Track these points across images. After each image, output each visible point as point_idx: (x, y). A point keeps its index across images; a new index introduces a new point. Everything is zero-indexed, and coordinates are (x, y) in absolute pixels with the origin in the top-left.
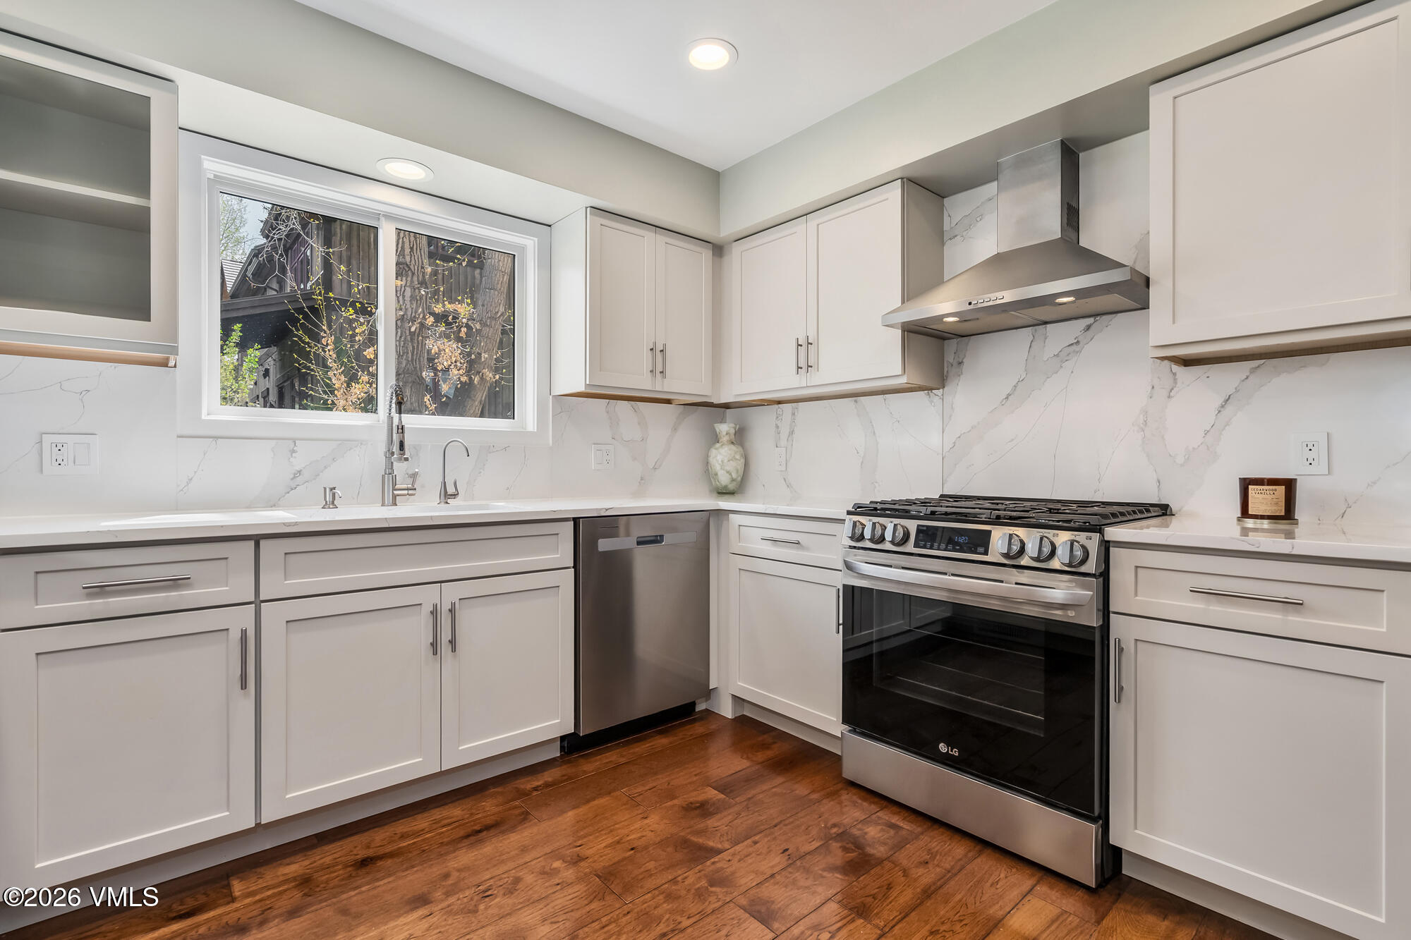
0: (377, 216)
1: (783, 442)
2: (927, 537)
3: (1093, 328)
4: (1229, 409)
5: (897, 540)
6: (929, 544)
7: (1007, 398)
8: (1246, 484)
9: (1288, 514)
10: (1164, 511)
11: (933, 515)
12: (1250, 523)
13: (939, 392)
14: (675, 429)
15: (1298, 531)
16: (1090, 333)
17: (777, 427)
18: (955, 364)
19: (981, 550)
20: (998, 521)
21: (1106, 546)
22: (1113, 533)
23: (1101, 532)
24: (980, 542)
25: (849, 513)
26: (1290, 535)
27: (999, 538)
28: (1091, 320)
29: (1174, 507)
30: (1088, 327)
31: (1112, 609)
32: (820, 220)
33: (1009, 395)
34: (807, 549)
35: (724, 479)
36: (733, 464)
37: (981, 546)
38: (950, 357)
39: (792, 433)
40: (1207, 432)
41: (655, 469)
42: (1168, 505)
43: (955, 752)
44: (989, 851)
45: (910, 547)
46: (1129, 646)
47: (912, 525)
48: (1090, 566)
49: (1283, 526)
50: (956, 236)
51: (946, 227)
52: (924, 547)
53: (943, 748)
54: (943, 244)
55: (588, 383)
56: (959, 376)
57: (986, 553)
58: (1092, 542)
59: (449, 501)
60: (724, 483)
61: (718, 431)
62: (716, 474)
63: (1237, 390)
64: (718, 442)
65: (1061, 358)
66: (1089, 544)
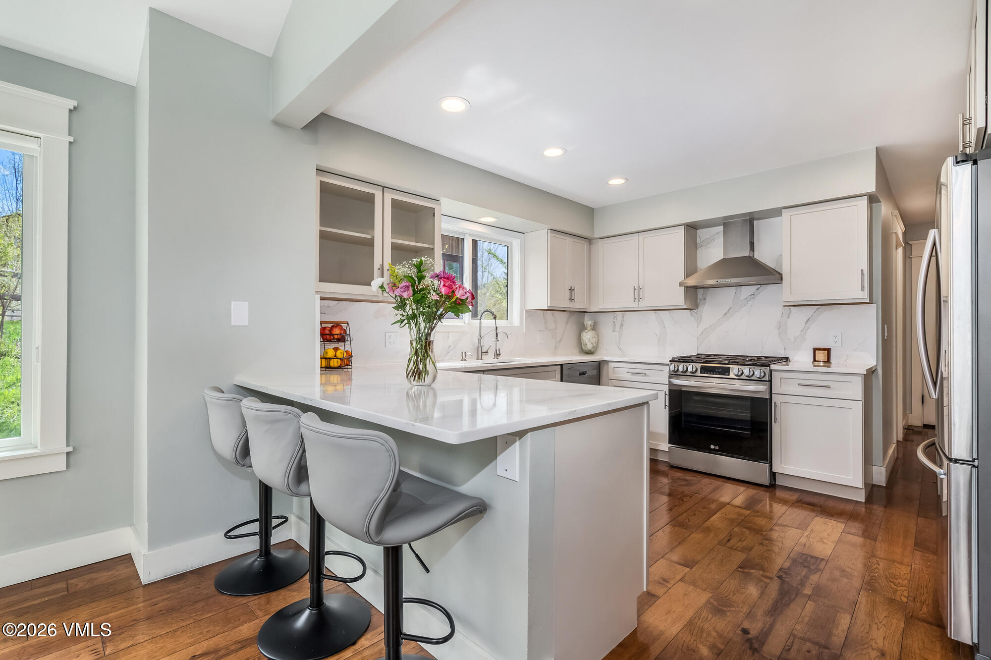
0: (465, 234)
1: (617, 329)
2: (704, 370)
3: (760, 289)
4: (809, 323)
5: (693, 371)
6: (706, 372)
7: (725, 314)
8: (815, 350)
9: (828, 361)
10: (787, 359)
11: (707, 362)
12: (816, 364)
13: (695, 311)
14: (567, 323)
15: (832, 365)
16: (759, 291)
17: (614, 322)
18: (702, 299)
19: (727, 374)
20: (733, 363)
21: (771, 371)
22: (773, 367)
23: (769, 366)
24: (726, 371)
25: (670, 361)
26: (829, 367)
27: (734, 370)
28: (759, 286)
29: (790, 359)
30: (758, 289)
31: (773, 392)
32: (644, 236)
33: (726, 313)
34: (650, 376)
35: (589, 347)
36: (594, 339)
37: (727, 372)
38: (700, 296)
39: (622, 325)
40: (802, 331)
41: (560, 342)
42: (788, 358)
43: (717, 448)
44: (730, 481)
45: (698, 374)
46: (778, 404)
47: (699, 366)
48: (767, 378)
49: (827, 364)
50: (702, 246)
51: (698, 242)
52: (704, 373)
53: (712, 447)
54: (697, 249)
55: (549, 305)
56: (704, 304)
57: (729, 375)
58: (767, 370)
59: (498, 357)
60: (589, 349)
61: (585, 324)
62: (586, 344)
63: (812, 316)
64: (586, 329)
65: (747, 299)
66: (765, 371)
